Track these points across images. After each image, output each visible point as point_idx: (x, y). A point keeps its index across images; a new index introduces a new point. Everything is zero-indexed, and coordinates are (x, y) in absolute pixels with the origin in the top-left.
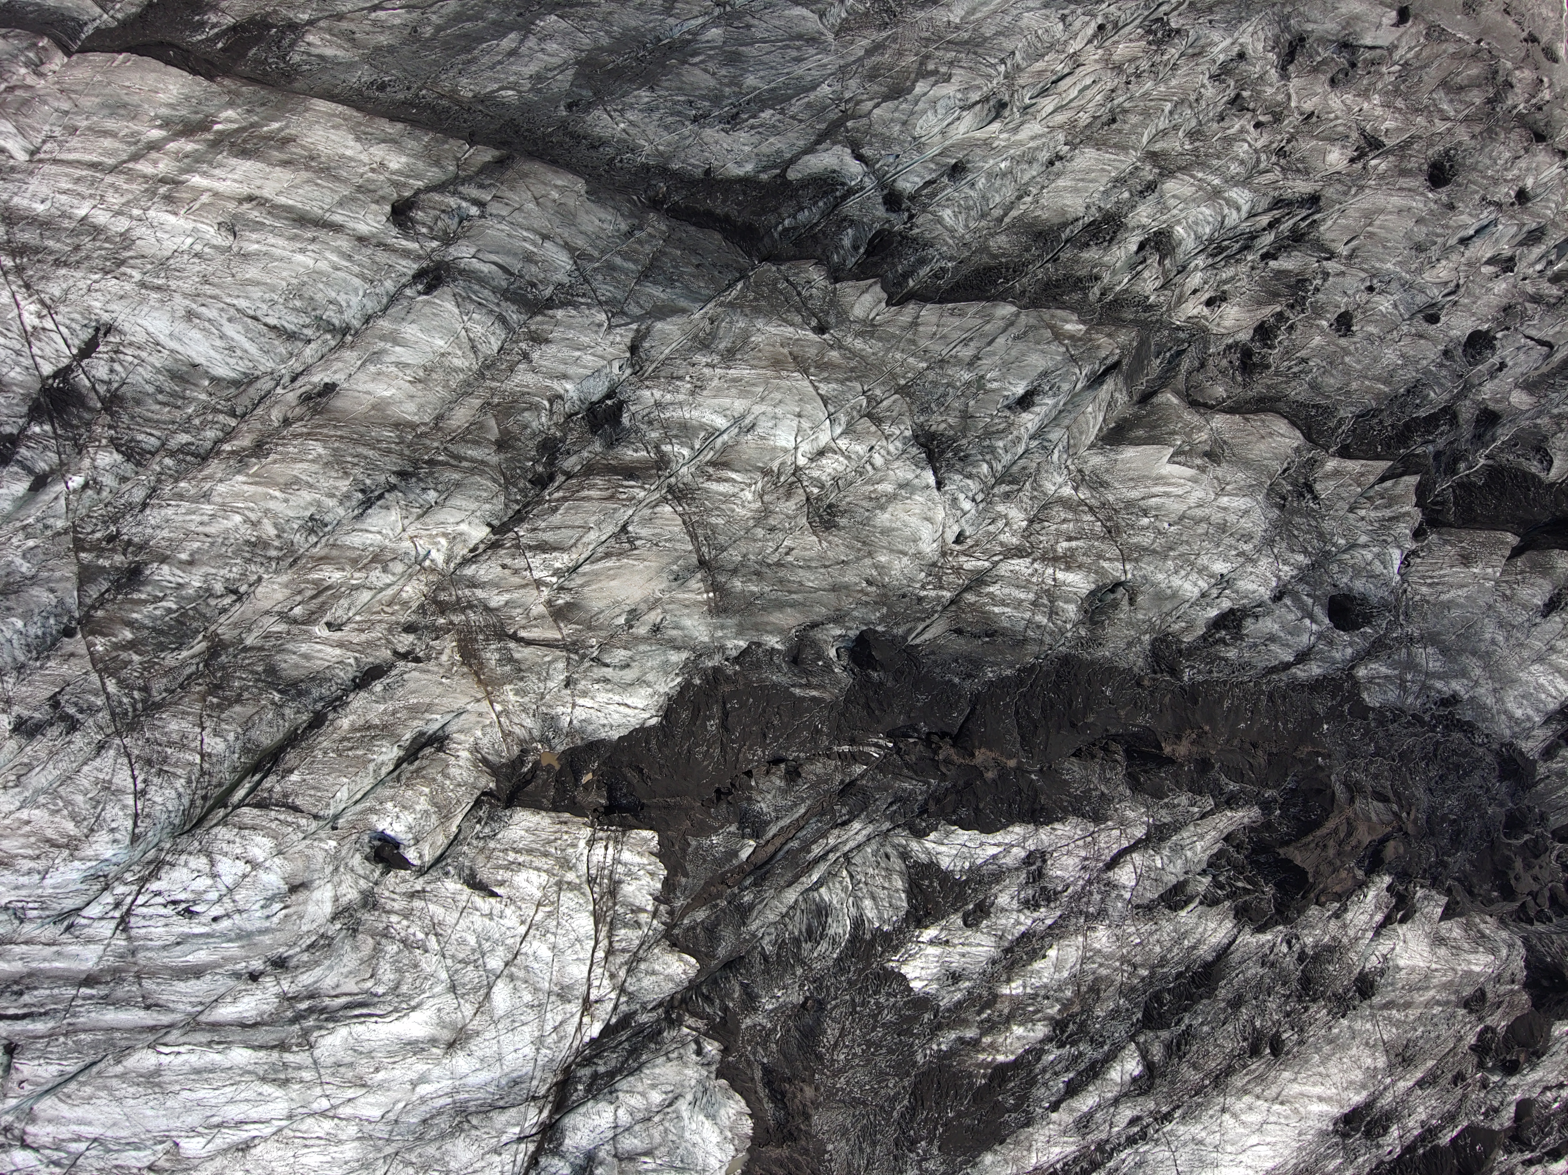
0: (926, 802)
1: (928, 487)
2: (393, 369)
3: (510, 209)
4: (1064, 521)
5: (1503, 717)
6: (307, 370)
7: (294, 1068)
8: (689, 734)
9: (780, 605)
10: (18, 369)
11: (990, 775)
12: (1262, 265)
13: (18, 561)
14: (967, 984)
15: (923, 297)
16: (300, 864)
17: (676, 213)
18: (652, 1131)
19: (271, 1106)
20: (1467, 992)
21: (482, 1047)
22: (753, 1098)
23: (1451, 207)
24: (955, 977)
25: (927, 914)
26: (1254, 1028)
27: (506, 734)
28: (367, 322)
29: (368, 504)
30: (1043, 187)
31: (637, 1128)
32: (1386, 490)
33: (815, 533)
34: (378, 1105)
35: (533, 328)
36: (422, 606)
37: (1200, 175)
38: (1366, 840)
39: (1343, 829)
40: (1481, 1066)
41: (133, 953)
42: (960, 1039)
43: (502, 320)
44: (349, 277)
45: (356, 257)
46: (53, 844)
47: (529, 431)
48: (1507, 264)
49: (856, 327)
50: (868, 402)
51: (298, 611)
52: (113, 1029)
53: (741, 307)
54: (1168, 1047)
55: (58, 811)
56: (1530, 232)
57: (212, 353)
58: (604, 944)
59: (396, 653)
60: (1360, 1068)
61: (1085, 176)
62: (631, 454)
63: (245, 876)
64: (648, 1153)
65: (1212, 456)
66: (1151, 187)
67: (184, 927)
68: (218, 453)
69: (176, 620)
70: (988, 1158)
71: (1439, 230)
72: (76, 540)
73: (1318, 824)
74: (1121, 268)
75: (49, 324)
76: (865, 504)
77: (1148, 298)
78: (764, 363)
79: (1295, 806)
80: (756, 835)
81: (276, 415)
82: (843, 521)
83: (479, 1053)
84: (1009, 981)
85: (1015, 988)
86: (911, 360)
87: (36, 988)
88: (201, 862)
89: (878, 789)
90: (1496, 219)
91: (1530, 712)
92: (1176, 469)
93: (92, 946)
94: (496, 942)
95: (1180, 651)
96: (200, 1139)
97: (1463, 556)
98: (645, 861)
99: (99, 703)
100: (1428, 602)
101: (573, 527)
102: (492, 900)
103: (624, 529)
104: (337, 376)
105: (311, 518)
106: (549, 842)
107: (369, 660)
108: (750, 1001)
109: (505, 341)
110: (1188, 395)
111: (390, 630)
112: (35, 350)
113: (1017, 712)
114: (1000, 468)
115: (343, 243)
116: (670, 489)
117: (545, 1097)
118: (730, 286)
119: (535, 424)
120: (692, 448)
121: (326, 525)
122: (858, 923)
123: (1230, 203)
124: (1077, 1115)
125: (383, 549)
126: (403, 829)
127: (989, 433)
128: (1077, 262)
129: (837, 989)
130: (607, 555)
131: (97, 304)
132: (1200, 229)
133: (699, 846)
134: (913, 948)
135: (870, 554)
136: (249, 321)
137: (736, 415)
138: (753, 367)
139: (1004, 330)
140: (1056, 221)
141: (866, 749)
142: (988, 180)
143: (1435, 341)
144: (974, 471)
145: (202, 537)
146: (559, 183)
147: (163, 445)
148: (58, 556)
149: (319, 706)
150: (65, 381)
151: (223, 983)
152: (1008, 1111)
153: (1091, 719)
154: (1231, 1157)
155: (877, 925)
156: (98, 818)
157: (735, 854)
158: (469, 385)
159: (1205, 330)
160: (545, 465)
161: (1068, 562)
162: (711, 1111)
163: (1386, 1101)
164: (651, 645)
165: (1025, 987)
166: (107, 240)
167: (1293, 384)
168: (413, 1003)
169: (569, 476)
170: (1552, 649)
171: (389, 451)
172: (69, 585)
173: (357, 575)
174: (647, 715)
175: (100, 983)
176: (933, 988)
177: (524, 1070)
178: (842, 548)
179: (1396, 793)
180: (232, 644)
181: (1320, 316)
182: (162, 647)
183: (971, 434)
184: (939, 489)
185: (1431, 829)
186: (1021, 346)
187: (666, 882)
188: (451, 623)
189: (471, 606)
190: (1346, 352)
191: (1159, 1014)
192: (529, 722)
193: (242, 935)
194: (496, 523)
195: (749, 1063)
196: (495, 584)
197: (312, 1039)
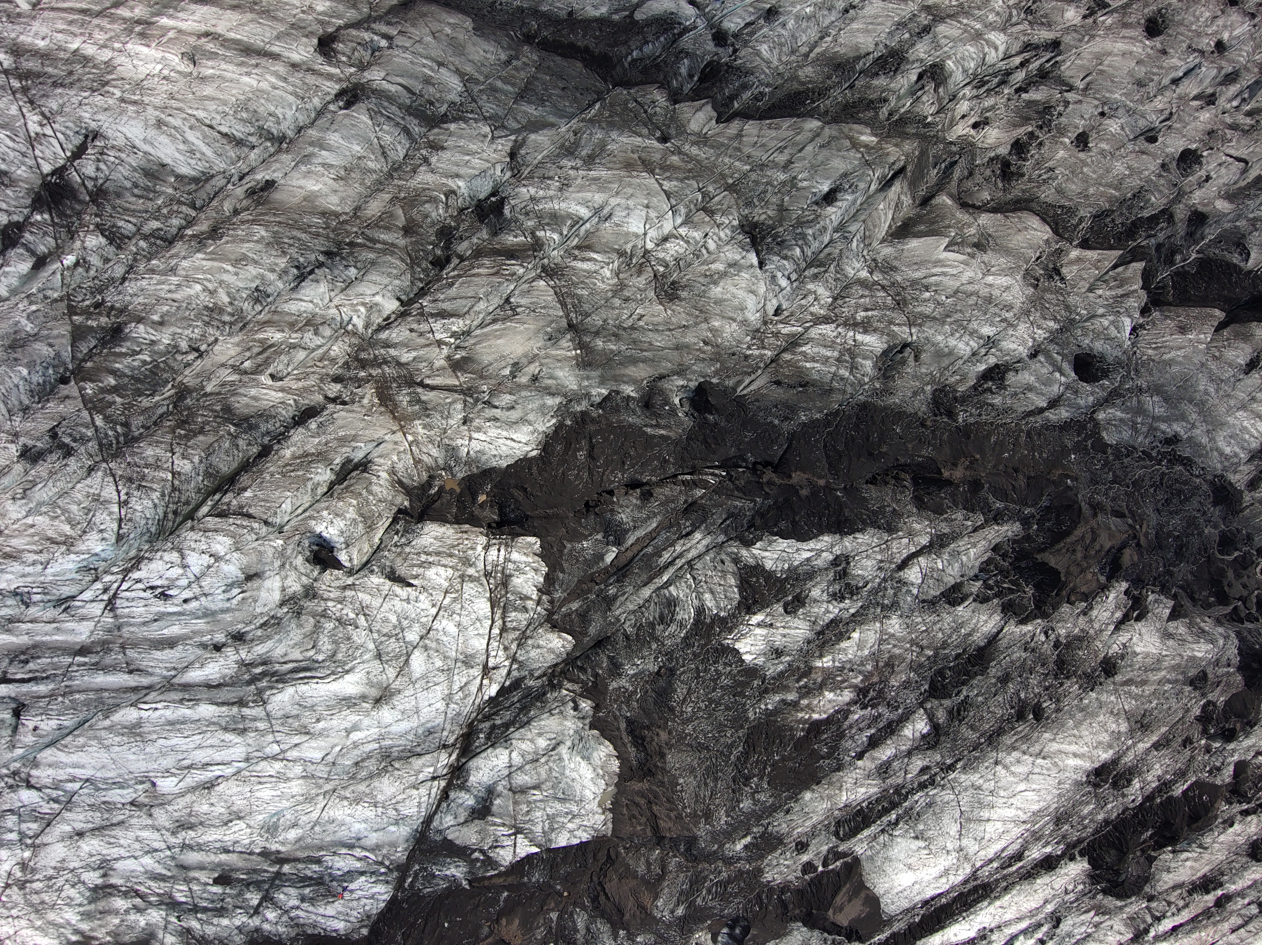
0: (753, 517)
1: (752, 266)
2: (320, 168)
3: (412, 41)
4: (862, 296)
5: (1215, 453)
6: (252, 170)
7: (251, 720)
8: (563, 461)
9: (634, 361)
10: (23, 168)
11: (804, 492)
12: (1016, 97)
13: (24, 321)
14: (788, 658)
15: (746, 115)
16: (254, 557)
17: (546, 46)
18: (539, 769)
19: (232, 750)
20: (1192, 673)
21: (403, 702)
22: (619, 743)
23: (1164, 52)
24: (778, 653)
25: (755, 602)
26: (1020, 699)
27: (417, 462)
28: (299, 132)
29: (301, 278)
30: (840, 30)
31: (527, 767)
32: (1118, 274)
33: (661, 303)
34: (319, 748)
35: (431, 138)
36: (346, 363)
37: (965, 21)
38: (1108, 545)
39: (1089, 537)
40: (1205, 732)
41: (119, 628)
42: (783, 701)
43: (406, 131)
44: (285, 95)
45: (291, 79)
46: (53, 541)
47: (429, 220)
48: (1210, 100)
49: (693, 138)
50: (703, 197)
51: (247, 364)
52: (102, 690)
53: (599, 122)
54: (950, 712)
55: (57, 517)
56: (1227, 76)
57: (177, 155)
58: (499, 623)
59: (326, 397)
60: (1106, 731)
61: (874, 20)
62: (511, 239)
63: (209, 567)
64: (536, 787)
65: (980, 246)
66: (926, 30)
67: (160, 607)
68: (182, 237)
69: (150, 370)
70: (808, 795)
71: (1155, 70)
72: (69, 307)
73: (1068, 533)
74: (904, 95)
75: (48, 131)
76: (701, 280)
77: (926, 117)
78: (618, 166)
79: (1049, 520)
80: (618, 542)
81: (227, 207)
82: (684, 294)
83: (401, 707)
84: (821, 656)
85: (826, 662)
86: (737, 163)
87: (39, 657)
88: (174, 556)
89: (715, 506)
90: (1200, 63)
91: (1237, 449)
92: (951, 255)
93: (85, 623)
94: (413, 620)
95: (955, 398)
96: (174, 779)
97: (1180, 327)
98: (530, 560)
99: (89, 434)
100: (1153, 361)
101: (466, 298)
102: (409, 589)
103: (507, 301)
104: (276, 175)
105: (257, 289)
106: (453, 547)
107: (305, 402)
108: (615, 669)
109: (409, 149)
110: (960, 199)
111: (321, 380)
112: (37, 153)
113: (825, 446)
114: (809, 254)
115: (280, 68)
116: (544, 269)
117: (454, 745)
118: (590, 105)
119: (434, 215)
120: (561, 234)
121: (268, 296)
122: (700, 611)
123: (989, 43)
124: (878, 762)
125: (314, 315)
126: (336, 532)
127: (801, 223)
128: (869, 88)
129: (685, 659)
130: (494, 321)
131: (87, 115)
132: (966, 64)
133: (573, 549)
134: (745, 629)
135: (706, 320)
136: (206, 129)
137: (596, 206)
138: (609, 169)
139: (812, 140)
140: (851, 55)
141: (704, 477)
142: (797, 23)
143: (1154, 156)
144: (789, 253)
145: (170, 302)
146: (451, 21)
147: (139, 230)
148: (55, 319)
149: (266, 440)
150: (61, 177)
151: (192, 652)
152: (823, 758)
153: (884, 449)
154: (1004, 800)
155: (715, 612)
156: (89, 522)
157: (601, 557)
158: (381, 183)
159: (972, 145)
160: (443, 249)
161: (866, 327)
162: (586, 754)
163: (1129, 758)
164: (531, 391)
165: (834, 662)
166: (94, 67)
167: (1043, 188)
168: (347, 668)
169: (462, 259)
170: (1253, 399)
171: (318, 235)
172: (64, 341)
173: (294, 335)
174: (529, 449)
175: (92, 653)
176: (761, 661)
177: (437, 722)
178: (683, 315)
179: (1130, 511)
180: (195, 390)
181: (1063, 135)
182: (139, 393)
183: (786, 224)
184: (761, 268)
185: (1159, 544)
186: (825, 152)
187: (547, 577)
188: (370, 375)
189: (385, 362)
190: (1084, 163)
191: (943, 685)
192: (435, 452)
193: (207, 614)
194: (403, 297)
195: (615, 717)
196: (406, 345)
197: (265, 697)
